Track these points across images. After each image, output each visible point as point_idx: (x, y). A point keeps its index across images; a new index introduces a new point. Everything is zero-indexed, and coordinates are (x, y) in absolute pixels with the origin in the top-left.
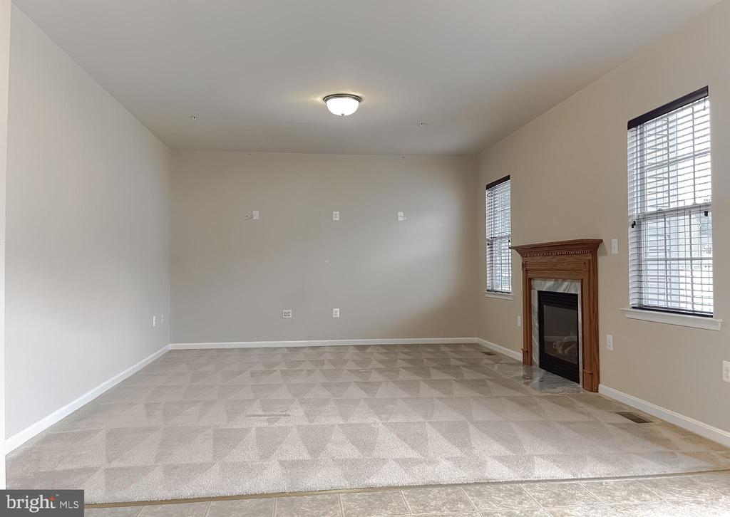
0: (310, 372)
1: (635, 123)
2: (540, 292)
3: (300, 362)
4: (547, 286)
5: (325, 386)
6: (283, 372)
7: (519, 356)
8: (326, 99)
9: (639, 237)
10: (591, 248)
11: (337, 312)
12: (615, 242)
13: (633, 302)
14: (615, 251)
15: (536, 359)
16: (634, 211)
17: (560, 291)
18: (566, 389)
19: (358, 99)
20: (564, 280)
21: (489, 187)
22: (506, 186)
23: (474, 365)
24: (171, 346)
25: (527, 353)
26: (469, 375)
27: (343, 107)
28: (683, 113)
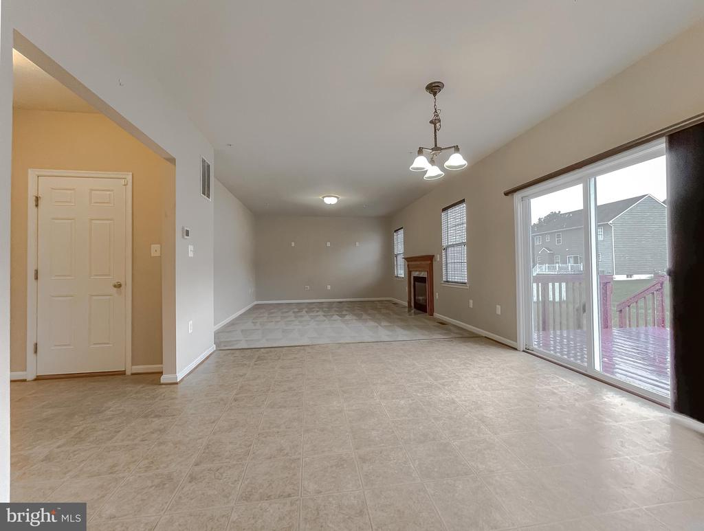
0: (318, 311)
1: (444, 210)
2: (414, 277)
3: (313, 308)
4: (416, 274)
5: (324, 316)
6: (307, 312)
7: (406, 304)
8: (323, 197)
9: (446, 254)
10: (431, 258)
11: (329, 287)
12: (438, 256)
13: (444, 280)
14: (438, 259)
15: (413, 305)
16: (444, 244)
17: (421, 276)
18: (422, 316)
19: (338, 198)
20: (422, 271)
21: (395, 231)
22: (402, 231)
23: (387, 308)
24: (256, 303)
25: (409, 303)
26: (384, 311)
27: (331, 201)
28: (457, 208)
